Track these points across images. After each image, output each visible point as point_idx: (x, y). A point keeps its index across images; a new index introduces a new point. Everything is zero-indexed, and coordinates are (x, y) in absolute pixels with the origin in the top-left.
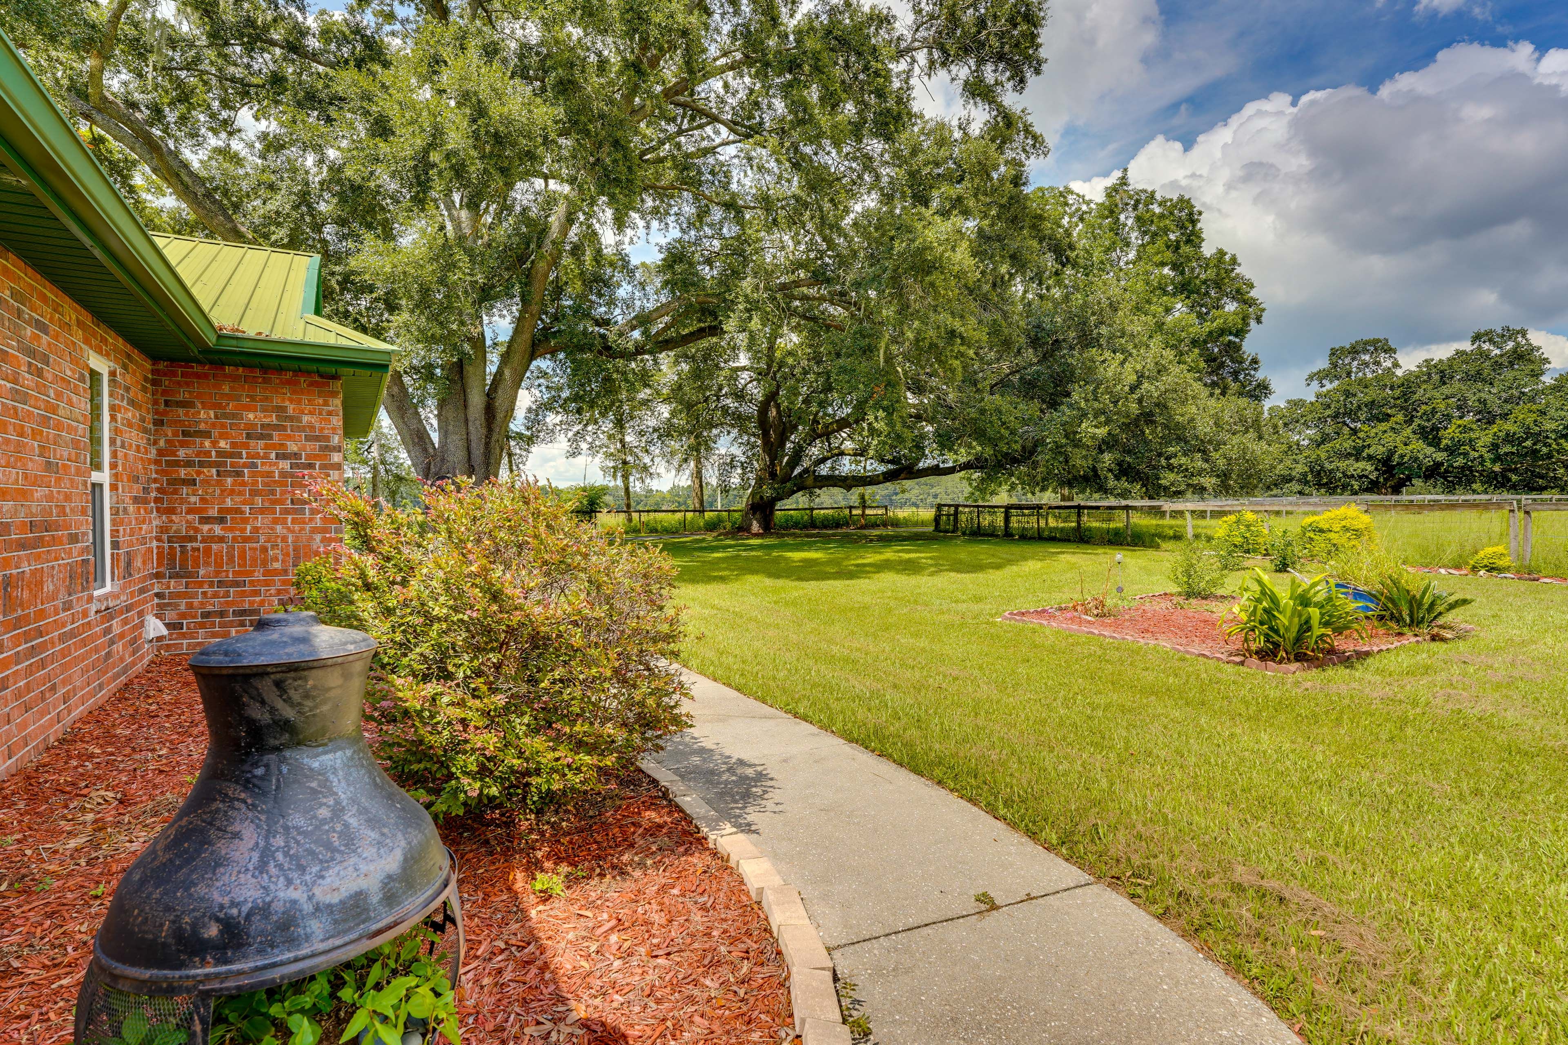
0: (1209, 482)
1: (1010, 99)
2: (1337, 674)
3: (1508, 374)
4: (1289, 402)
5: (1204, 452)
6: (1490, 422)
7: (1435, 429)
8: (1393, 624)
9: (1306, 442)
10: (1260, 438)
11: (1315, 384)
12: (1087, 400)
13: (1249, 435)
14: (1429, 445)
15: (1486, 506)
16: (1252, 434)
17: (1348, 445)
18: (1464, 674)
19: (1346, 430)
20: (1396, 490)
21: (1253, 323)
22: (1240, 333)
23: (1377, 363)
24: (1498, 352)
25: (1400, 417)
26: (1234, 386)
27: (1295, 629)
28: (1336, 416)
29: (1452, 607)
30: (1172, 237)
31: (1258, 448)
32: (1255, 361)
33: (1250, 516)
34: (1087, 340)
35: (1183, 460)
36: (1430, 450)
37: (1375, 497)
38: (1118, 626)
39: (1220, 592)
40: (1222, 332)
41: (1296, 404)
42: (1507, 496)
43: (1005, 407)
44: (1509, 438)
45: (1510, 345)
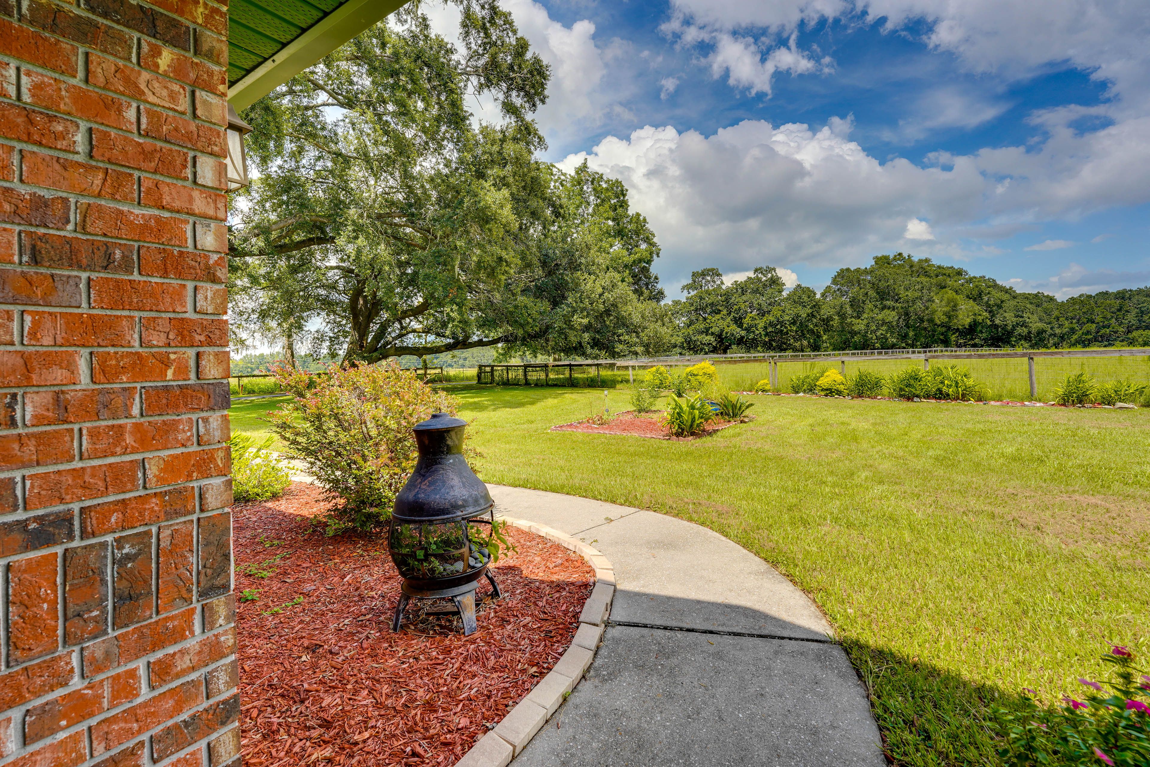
0: (640, 349)
1: (529, 117)
2: (707, 441)
3: (769, 291)
4: (673, 301)
5: (637, 332)
6: (763, 315)
7: (740, 318)
8: (727, 417)
9: (682, 325)
10: (664, 325)
11: (685, 291)
12: (576, 302)
13: (658, 324)
14: (738, 327)
15: (763, 360)
16: (659, 323)
17: (702, 326)
18: (752, 435)
19: (701, 318)
20: (725, 352)
21: (655, 256)
22: (649, 262)
23: (714, 282)
24: (765, 278)
25: (725, 312)
26: (646, 292)
27: (690, 421)
28: (696, 310)
29: (747, 407)
30: (612, 202)
31: (663, 330)
32: (656, 278)
33: (662, 369)
34: (574, 266)
35: (627, 337)
36: (738, 330)
37: (716, 356)
38: (611, 428)
39: (653, 409)
40: (640, 260)
41: (676, 303)
42: (772, 354)
43: (530, 304)
44: (771, 324)
45: (770, 275)
